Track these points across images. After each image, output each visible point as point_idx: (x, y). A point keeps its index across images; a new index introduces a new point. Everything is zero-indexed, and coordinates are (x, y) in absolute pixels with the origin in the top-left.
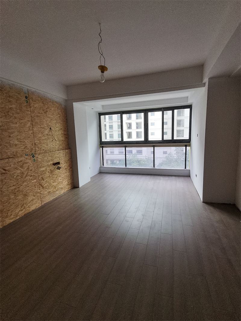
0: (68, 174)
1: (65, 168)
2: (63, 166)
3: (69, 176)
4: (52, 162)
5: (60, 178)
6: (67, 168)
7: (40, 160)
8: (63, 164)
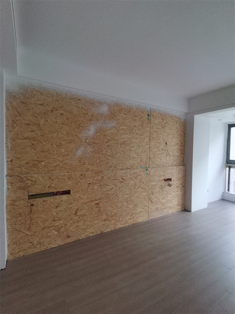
0: (179, 193)
1: (177, 186)
2: (175, 183)
3: (180, 195)
4: (163, 178)
5: (170, 196)
6: (179, 187)
7: (152, 174)
8: (175, 181)
